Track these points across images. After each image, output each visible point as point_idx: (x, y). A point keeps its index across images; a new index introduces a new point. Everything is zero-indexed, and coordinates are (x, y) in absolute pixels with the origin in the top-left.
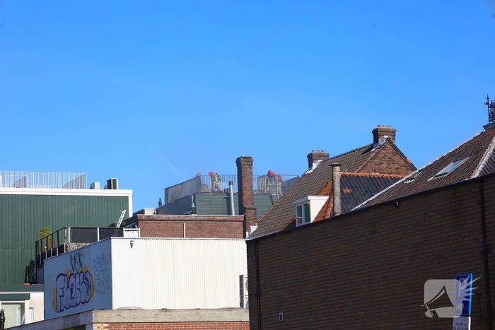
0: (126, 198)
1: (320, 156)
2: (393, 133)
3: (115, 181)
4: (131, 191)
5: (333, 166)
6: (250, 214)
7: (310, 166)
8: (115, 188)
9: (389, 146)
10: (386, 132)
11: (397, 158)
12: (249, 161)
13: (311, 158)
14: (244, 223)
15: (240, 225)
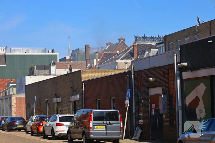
0: (57, 55)
1: (110, 44)
2: (124, 40)
3: (54, 50)
4: (58, 53)
5: (96, 53)
6: (88, 61)
7: (107, 47)
8: (54, 52)
9: (122, 43)
10: (122, 39)
11: (125, 47)
12: (88, 46)
13: (107, 45)
14: (86, 63)
15: (85, 64)
